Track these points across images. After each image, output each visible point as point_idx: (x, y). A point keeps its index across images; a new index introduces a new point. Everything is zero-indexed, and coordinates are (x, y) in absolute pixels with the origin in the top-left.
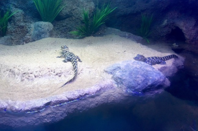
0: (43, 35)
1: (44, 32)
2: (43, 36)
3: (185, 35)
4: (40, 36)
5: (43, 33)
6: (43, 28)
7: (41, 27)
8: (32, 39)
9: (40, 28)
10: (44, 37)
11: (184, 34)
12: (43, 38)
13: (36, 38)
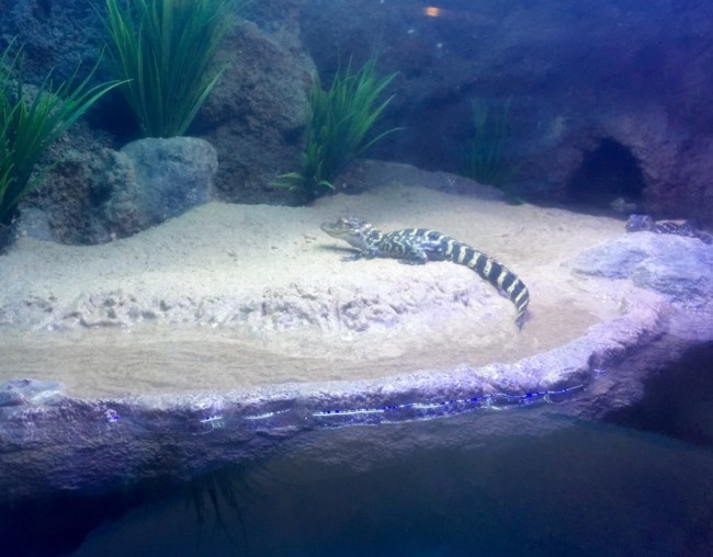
0: (194, 190)
1: (197, 178)
2: (192, 194)
3: (642, 165)
4: (182, 196)
5: (192, 184)
6: (190, 163)
7: (178, 159)
8: (149, 212)
9: (177, 164)
10: (199, 202)
11: (640, 162)
12: (193, 205)
13: (167, 208)
